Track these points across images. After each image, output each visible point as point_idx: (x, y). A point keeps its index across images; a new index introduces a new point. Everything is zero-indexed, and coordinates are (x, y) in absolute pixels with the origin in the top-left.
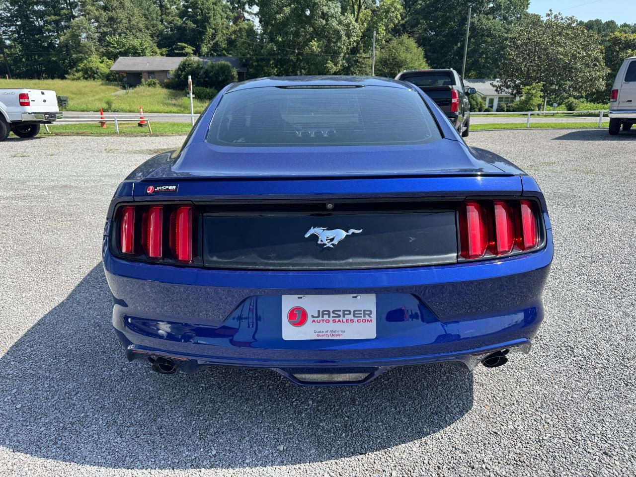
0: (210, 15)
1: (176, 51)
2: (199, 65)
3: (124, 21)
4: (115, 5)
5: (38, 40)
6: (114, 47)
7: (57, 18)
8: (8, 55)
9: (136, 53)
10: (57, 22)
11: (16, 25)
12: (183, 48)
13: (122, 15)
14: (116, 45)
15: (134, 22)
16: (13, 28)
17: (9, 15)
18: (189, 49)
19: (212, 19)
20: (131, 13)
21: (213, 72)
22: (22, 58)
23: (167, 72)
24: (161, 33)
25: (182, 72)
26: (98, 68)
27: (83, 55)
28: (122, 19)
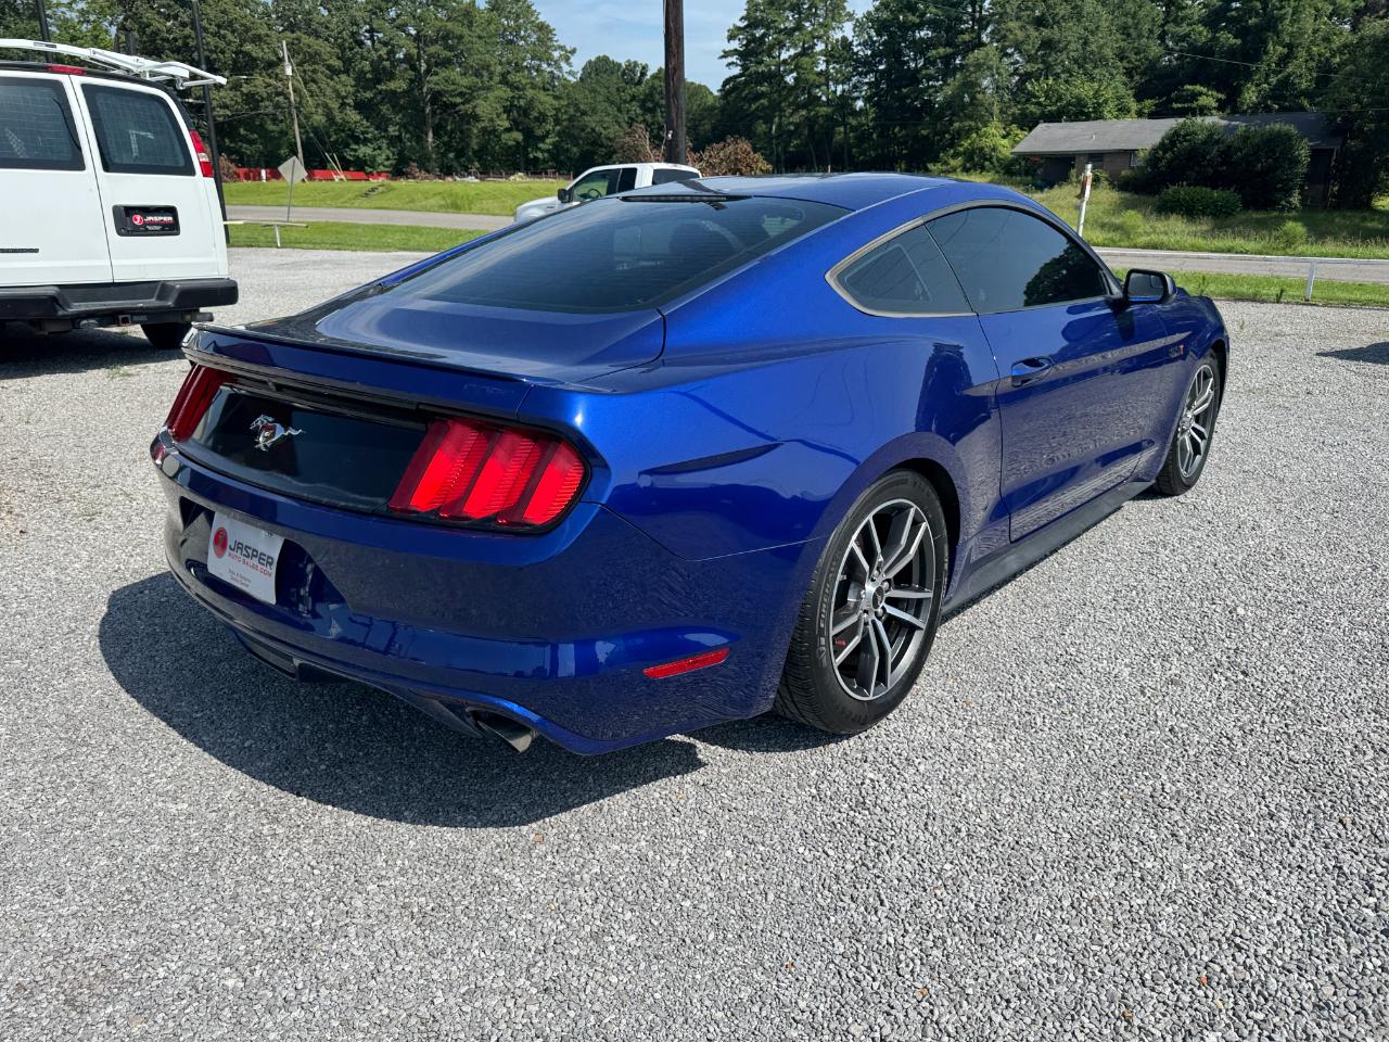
0: (1283, 12)
1: (1175, 105)
2: (1211, 135)
3: (1073, 46)
4: (1062, 13)
5: (907, 96)
6: (1039, 104)
7: (949, 50)
8: (854, 129)
9: (1082, 113)
10: (947, 59)
11: (878, 71)
12: (1195, 96)
13: (1070, 33)
14: (1042, 99)
15: (1094, 47)
16: (871, 78)
17: (869, 52)
18: (1209, 98)
19: (1287, 22)
20: (1093, 27)
21: (1243, 152)
22: (872, 133)
23: (1131, 153)
24: (1152, 65)
25: (1165, 153)
26: (994, 149)
27: (973, 124)
28: (1070, 42)
